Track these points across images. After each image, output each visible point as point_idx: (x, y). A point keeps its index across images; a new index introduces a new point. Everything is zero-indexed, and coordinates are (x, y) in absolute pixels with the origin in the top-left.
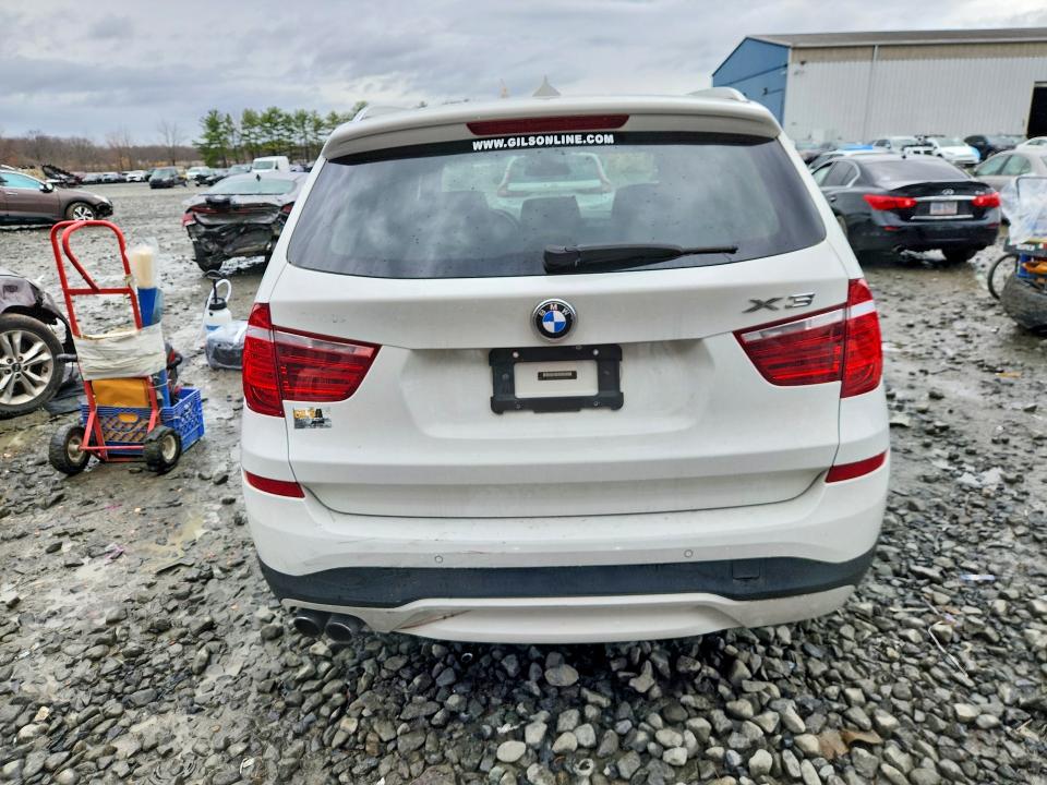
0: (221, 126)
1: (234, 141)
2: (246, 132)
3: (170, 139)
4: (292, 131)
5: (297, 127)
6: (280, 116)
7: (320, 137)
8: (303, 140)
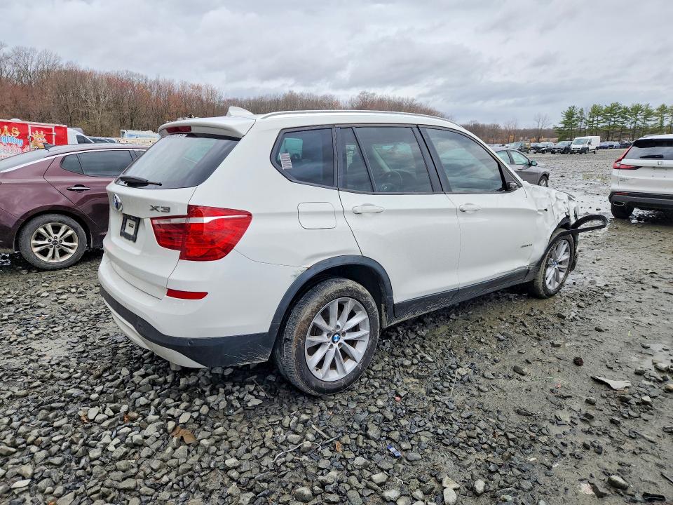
0: (575, 116)
1: (581, 125)
2: (591, 120)
3: (541, 124)
4: (626, 118)
5: (631, 116)
6: (620, 108)
7: (647, 122)
8: (633, 125)
